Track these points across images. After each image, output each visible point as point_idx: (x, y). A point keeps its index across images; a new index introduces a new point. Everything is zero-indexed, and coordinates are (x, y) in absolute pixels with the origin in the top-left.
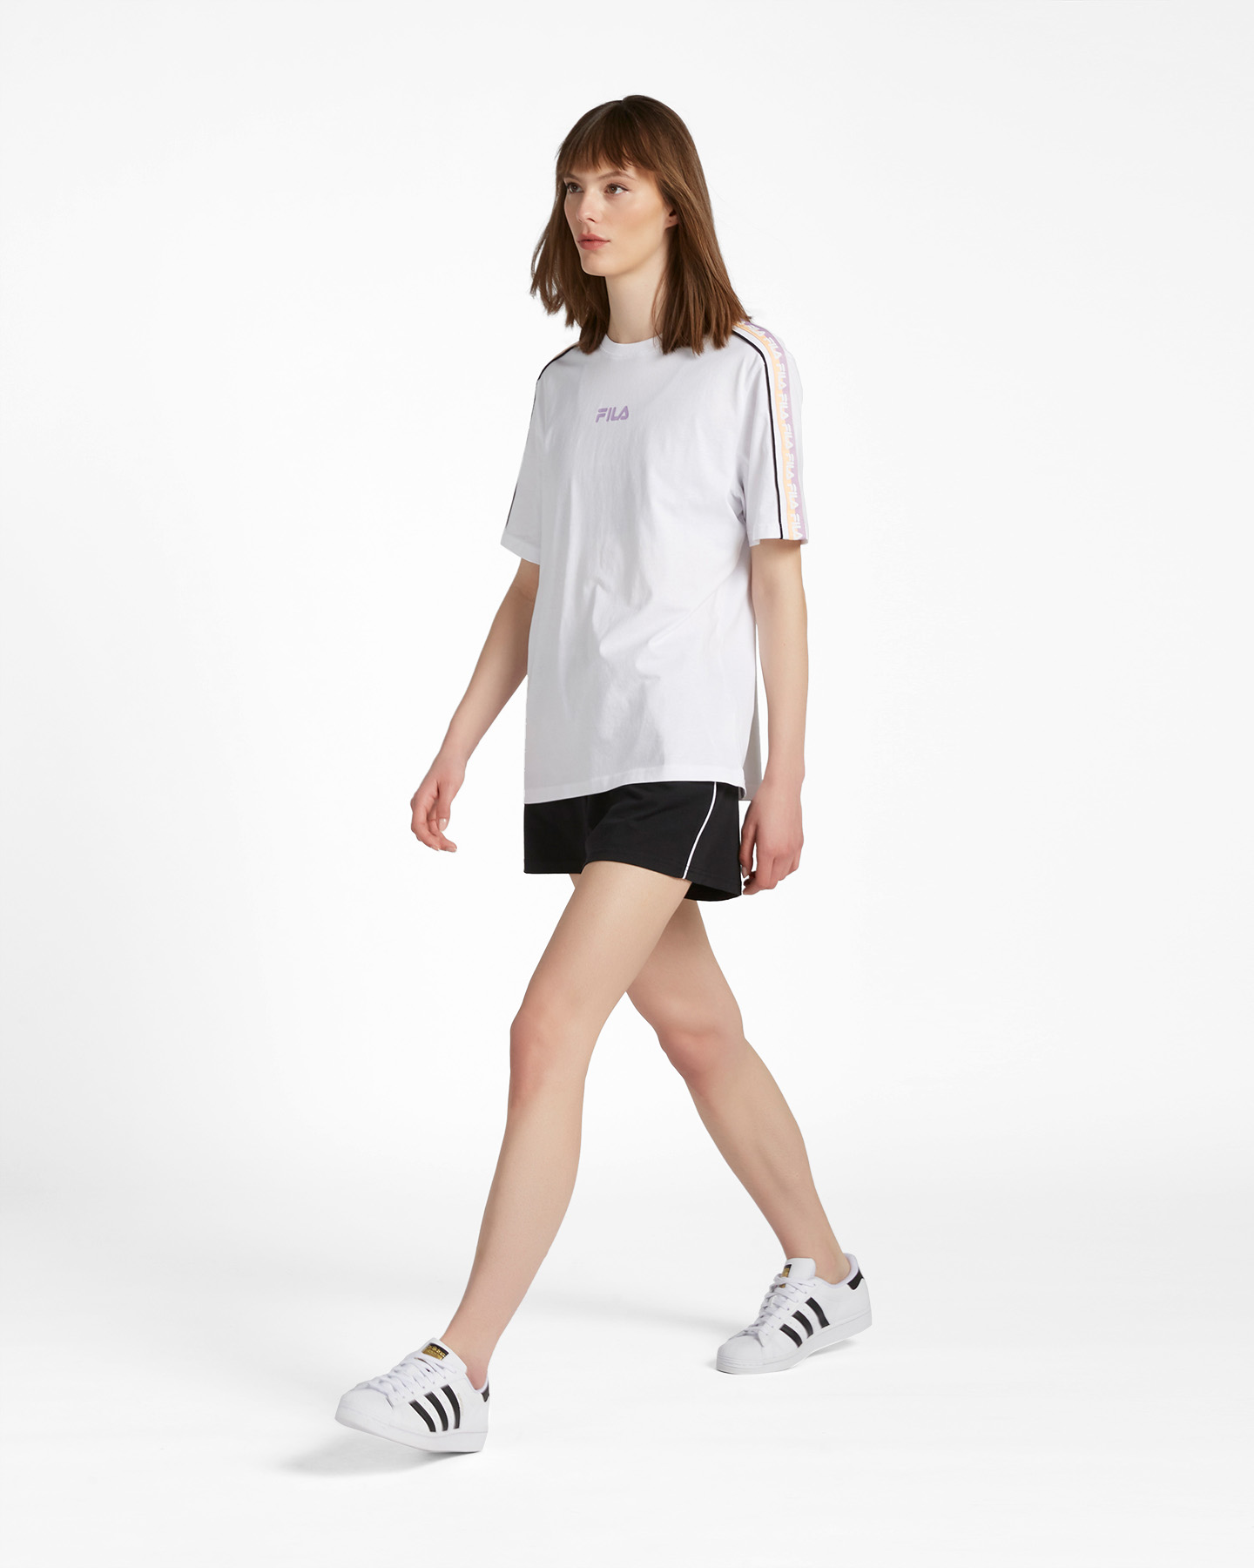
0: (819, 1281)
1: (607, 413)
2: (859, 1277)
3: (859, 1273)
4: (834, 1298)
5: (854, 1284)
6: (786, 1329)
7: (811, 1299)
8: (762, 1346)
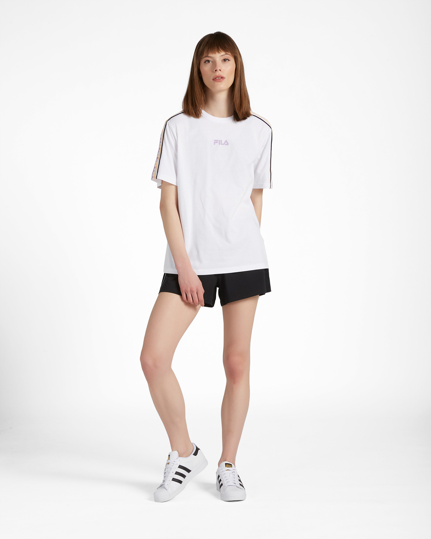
0: (181, 458)
1: (218, 142)
2: (197, 449)
3: (197, 447)
4: (189, 461)
5: (196, 454)
6: (174, 480)
7: (180, 465)
8: (167, 490)
